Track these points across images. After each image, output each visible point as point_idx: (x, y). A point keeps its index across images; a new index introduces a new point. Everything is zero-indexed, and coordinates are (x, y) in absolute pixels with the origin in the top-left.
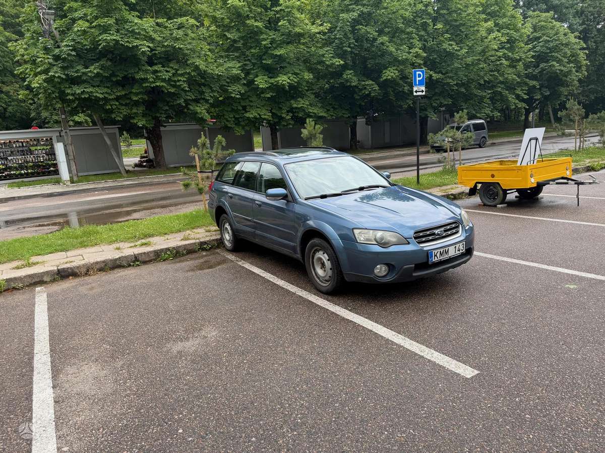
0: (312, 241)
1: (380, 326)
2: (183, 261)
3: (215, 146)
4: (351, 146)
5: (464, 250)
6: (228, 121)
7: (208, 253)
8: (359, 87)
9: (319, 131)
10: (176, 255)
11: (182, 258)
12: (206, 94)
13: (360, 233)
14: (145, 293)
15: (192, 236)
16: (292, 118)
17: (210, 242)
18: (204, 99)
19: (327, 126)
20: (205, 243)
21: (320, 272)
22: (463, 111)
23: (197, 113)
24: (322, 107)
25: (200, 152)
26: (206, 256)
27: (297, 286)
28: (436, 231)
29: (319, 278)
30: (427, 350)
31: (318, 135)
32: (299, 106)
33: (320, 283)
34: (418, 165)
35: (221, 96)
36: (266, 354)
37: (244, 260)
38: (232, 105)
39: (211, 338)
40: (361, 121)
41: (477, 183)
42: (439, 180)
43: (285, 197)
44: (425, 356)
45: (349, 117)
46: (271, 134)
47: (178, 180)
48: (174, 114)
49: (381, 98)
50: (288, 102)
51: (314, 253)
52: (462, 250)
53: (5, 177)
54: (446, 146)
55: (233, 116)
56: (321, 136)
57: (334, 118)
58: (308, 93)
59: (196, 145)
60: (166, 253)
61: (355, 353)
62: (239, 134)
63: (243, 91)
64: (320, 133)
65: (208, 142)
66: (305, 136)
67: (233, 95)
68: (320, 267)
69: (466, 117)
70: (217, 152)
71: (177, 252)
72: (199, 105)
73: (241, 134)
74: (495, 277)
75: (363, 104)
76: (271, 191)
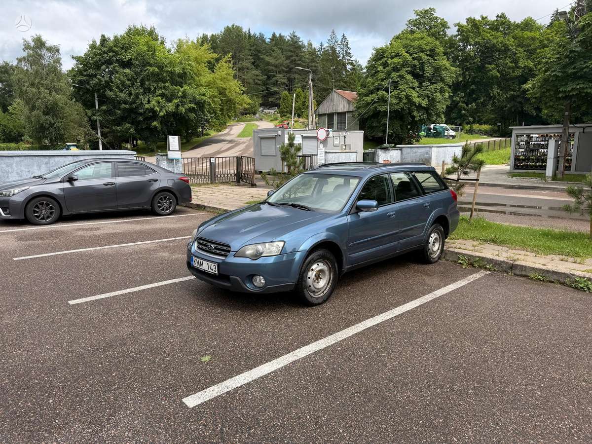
53: (522, 166)
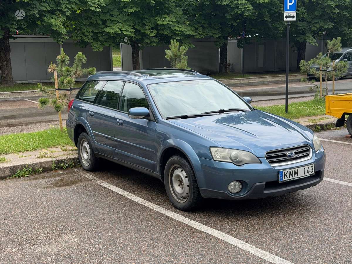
0: (171, 159)
1: (230, 237)
2: (39, 178)
3: (75, 63)
4: (221, 69)
5: (313, 173)
6: (85, 35)
7: (65, 172)
8: (231, 6)
9: (184, 52)
10: (32, 173)
11: (38, 176)
12: (63, 6)
13: (216, 151)
14: (4, 206)
15: (49, 155)
16: (156, 36)
17: (67, 161)
18: (60, 10)
19: (194, 46)
20: (62, 161)
21: (178, 189)
22: (336, 39)
23: (52, 25)
24: (190, 25)
25: (58, 69)
26: (62, 174)
27: (155, 204)
28: (287, 153)
29: (176, 196)
30: (269, 255)
31: (182, 57)
32: (165, 23)
33: (177, 200)
34: (287, 93)
35: (79, 9)
36: (124, 255)
37: (102, 179)
38: (91, 18)
39: (73, 243)
40: (232, 42)
41: (344, 114)
42: (309, 110)
43: (147, 116)
44: (267, 260)
45: (219, 37)
46: (133, 52)
47: (27, 98)
48: (26, 25)
49: (255, 18)
50: (152, 18)
51: (173, 171)
52: (311, 172)
54: (318, 75)
55: (91, 30)
56: (186, 58)
57: (204, 37)
58: (176, 10)
59: (55, 62)
60: (21, 170)
61: (205, 255)
62: (97, 50)
63: (103, 5)
64: (184, 55)
65: (68, 58)
66: (169, 57)
67: (93, 9)
68: (178, 184)
69: (340, 44)
70: (77, 69)
71: (33, 170)
72: (54, 17)
73: (99, 50)
74: (345, 201)
75: (235, 24)
76: (133, 110)
